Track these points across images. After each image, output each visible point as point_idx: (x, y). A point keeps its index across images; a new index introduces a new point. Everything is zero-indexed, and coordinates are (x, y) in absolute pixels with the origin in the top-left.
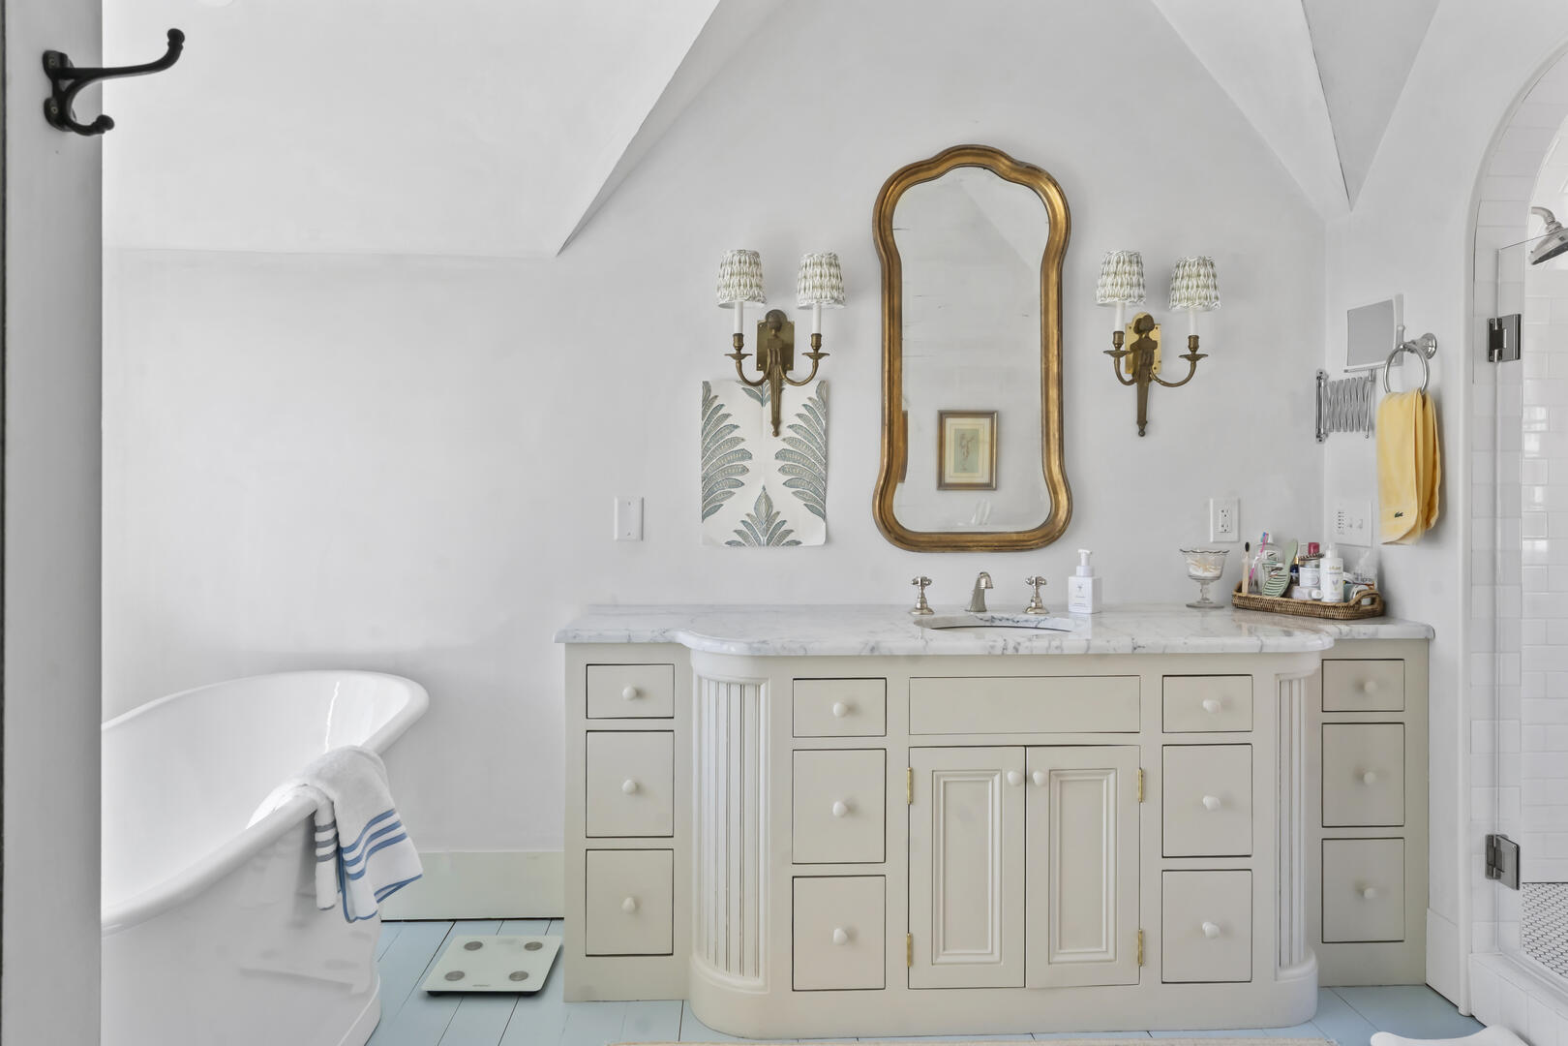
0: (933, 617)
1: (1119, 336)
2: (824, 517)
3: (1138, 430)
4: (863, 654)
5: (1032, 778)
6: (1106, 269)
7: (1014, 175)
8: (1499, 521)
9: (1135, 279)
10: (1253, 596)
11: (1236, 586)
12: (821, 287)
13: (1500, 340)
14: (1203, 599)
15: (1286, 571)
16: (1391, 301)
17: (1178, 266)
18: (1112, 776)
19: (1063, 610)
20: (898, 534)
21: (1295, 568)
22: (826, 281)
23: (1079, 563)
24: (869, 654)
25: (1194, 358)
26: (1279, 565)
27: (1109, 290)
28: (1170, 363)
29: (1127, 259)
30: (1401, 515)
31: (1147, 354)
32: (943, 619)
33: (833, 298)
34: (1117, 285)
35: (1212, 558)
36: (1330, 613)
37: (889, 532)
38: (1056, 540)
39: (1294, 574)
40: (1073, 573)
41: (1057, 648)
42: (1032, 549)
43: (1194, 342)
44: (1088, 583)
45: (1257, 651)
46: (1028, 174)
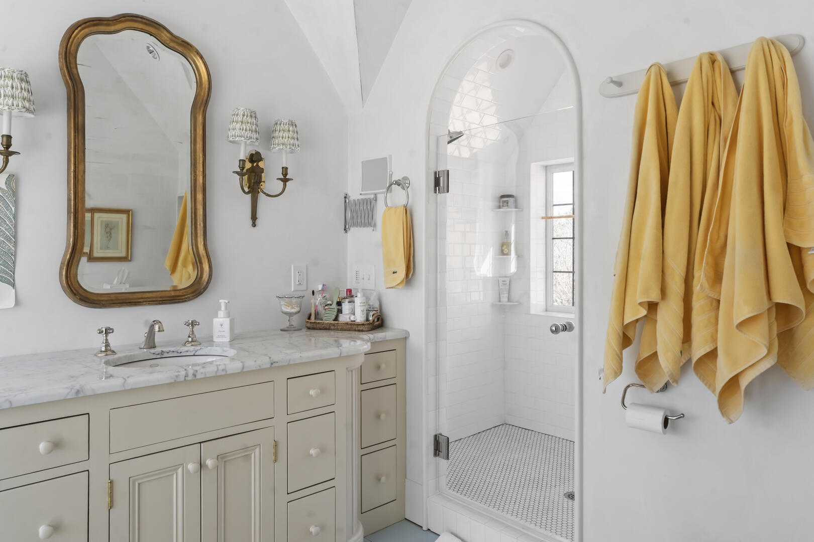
0: (116, 356)
1: (242, 162)
2: (13, 285)
3: (252, 223)
4: (69, 397)
5: (205, 462)
6: (235, 118)
7: (172, 44)
8: (438, 274)
9: (254, 127)
10: (318, 321)
11: (307, 316)
12: (13, 97)
13: (439, 182)
14: (290, 325)
15: (334, 306)
16: (386, 158)
17: (277, 124)
18: (257, 450)
19: (210, 340)
20: (82, 296)
21: (339, 304)
22: (17, 92)
23: (220, 309)
24: (74, 396)
25: (285, 180)
26: (329, 302)
27: (238, 132)
28: (271, 183)
29: (249, 114)
30: (396, 272)
31: (258, 175)
32: (125, 357)
33: (24, 107)
34: (243, 130)
35: (294, 300)
36: (361, 328)
37: (75, 294)
38: (202, 293)
39: (339, 307)
40: (217, 316)
41: (223, 370)
42: (185, 301)
43: (285, 170)
44: (227, 322)
45: (338, 356)
46: (182, 47)
